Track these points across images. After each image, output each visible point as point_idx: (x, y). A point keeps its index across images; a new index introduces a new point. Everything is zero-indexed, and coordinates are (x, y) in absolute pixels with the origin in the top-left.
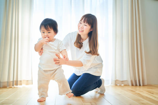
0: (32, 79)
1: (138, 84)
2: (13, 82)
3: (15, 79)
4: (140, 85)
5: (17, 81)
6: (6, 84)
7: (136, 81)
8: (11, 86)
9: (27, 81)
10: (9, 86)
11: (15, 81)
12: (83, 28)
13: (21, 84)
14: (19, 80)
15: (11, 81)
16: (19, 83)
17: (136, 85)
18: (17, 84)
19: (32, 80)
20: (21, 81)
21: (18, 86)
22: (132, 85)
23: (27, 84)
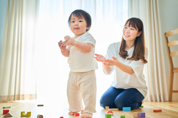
0: (36, 93)
1: (158, 100)
2: (15, 96)
3: (17, 93)
4: (160, 101)
5: (19, 95)
6: (6, 99)
7: (155, 96)
8: (12, 101)
9: (31, 95)
10: (10, 101)
11: (17, 95)
12: (130, 32)
13: (23, 99)
14: (21, 94)
15: (12, 96)
16: (21, 97)
17: (156, 101)
18: (19, 99)
19: (36, 95)
20: (23, 95)
21: (20, 101)
22: (152, 101)
23: (31, 99)
